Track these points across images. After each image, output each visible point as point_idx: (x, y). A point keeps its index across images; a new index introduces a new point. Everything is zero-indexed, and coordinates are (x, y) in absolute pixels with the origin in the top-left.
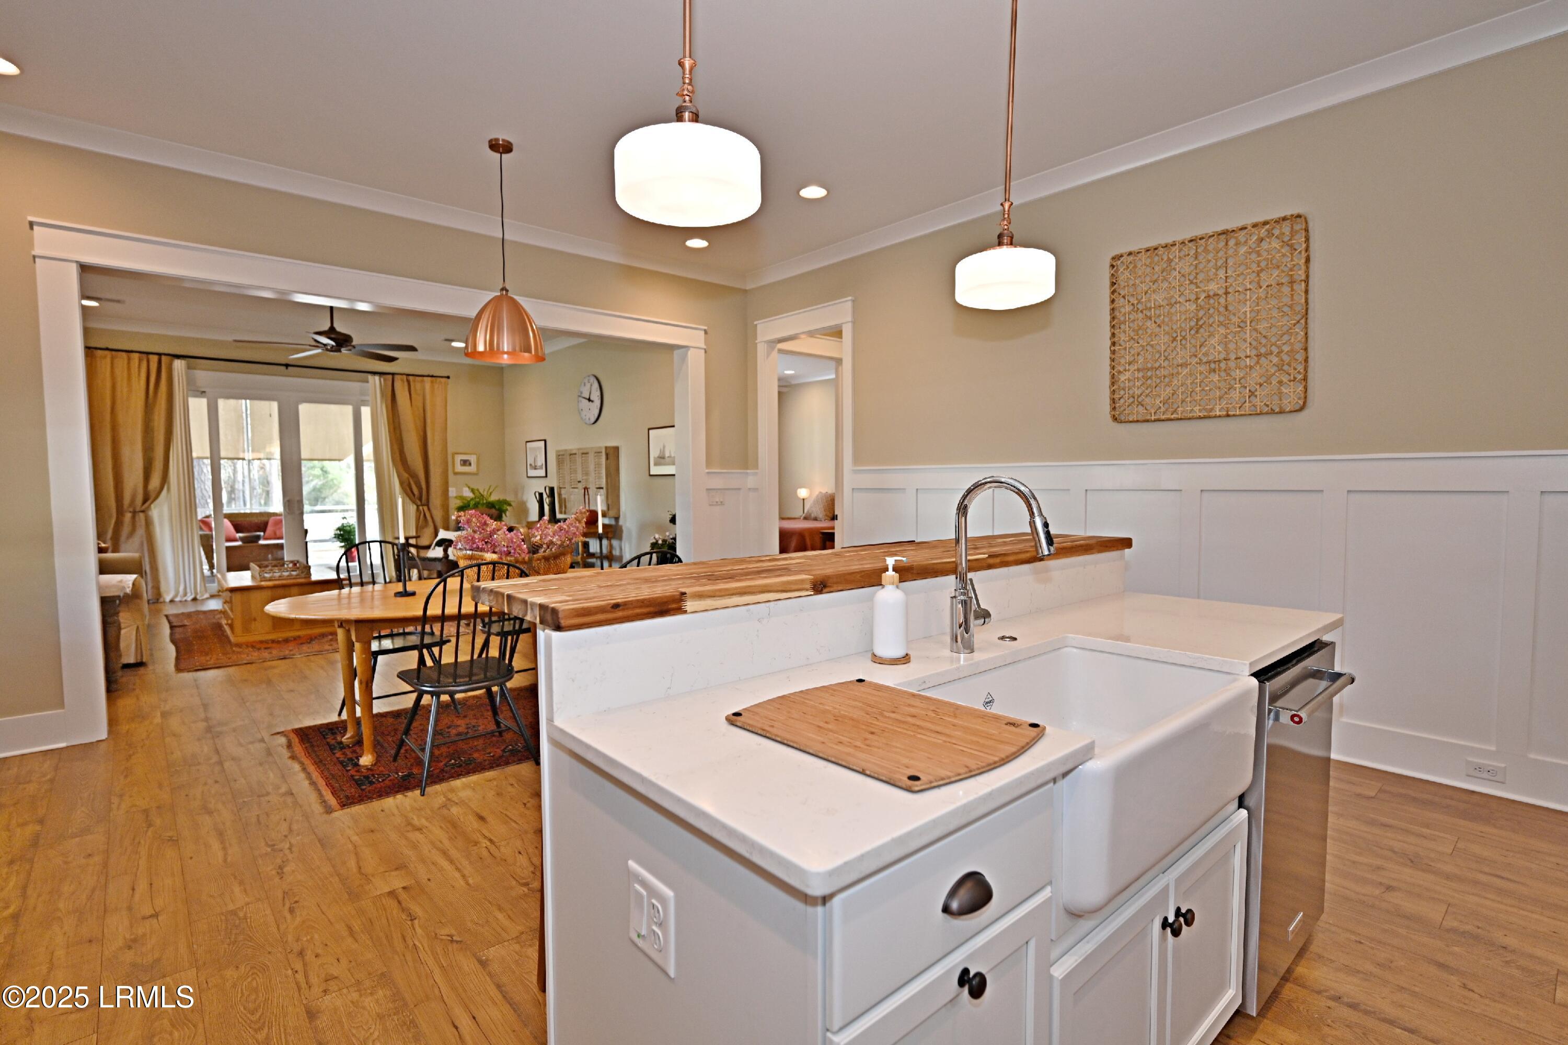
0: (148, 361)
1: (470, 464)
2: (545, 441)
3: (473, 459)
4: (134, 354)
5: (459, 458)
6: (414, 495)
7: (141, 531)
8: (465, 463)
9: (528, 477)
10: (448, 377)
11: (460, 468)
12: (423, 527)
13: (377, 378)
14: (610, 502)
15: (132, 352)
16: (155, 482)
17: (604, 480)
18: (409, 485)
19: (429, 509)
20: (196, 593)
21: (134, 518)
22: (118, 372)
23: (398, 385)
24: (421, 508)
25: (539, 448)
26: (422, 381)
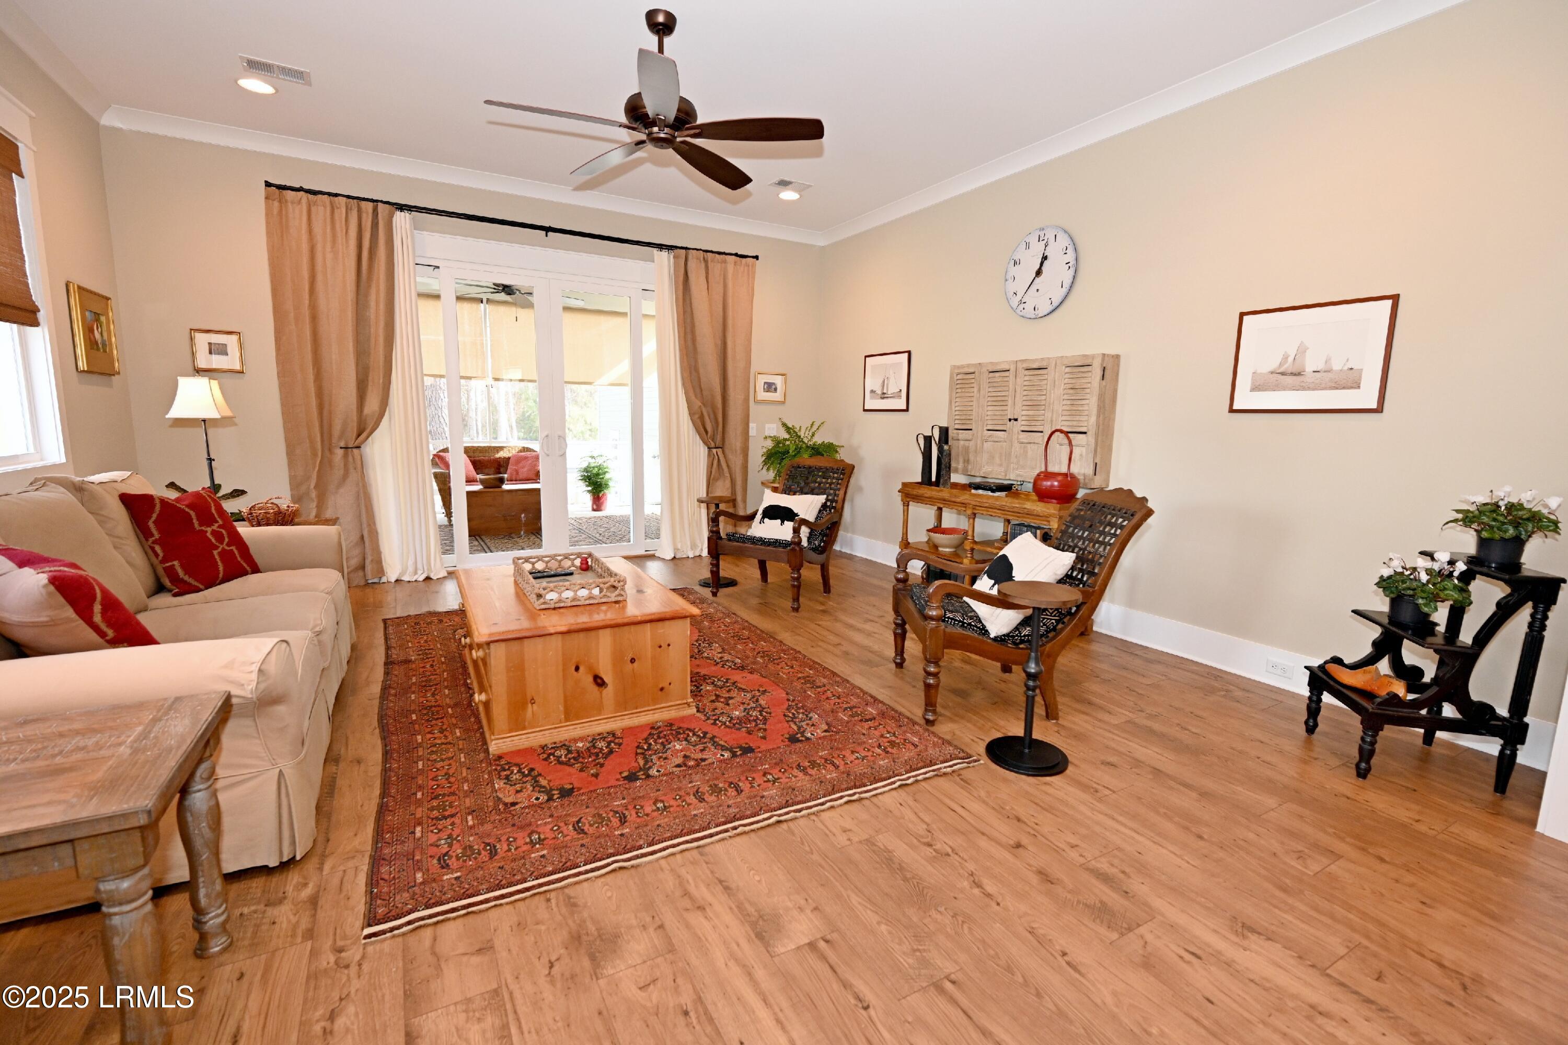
0: (360, 210)
1: (776, 390)
2: (909, 353)
3: (778, 381)
4: (340, 198)
5: (761, 380)
6: (706, 432)
7: (353, 476)
8: (770, 387)
9: (865, 410)
10: (757, 257)
11: (762, 395)
12: (716, 480)
13: (664, 254)
14: (1097, 461)
15: (336, 195)
16: (372, 405)
17: (1093, 419)
18: (702, 417)
19: (723, 453)
20: (429, 569)
21: (346, 456)
22: (318, 229)
23: (692, 264)
24: (714, 451)
25: (901, 364)
26: (725, 262)
